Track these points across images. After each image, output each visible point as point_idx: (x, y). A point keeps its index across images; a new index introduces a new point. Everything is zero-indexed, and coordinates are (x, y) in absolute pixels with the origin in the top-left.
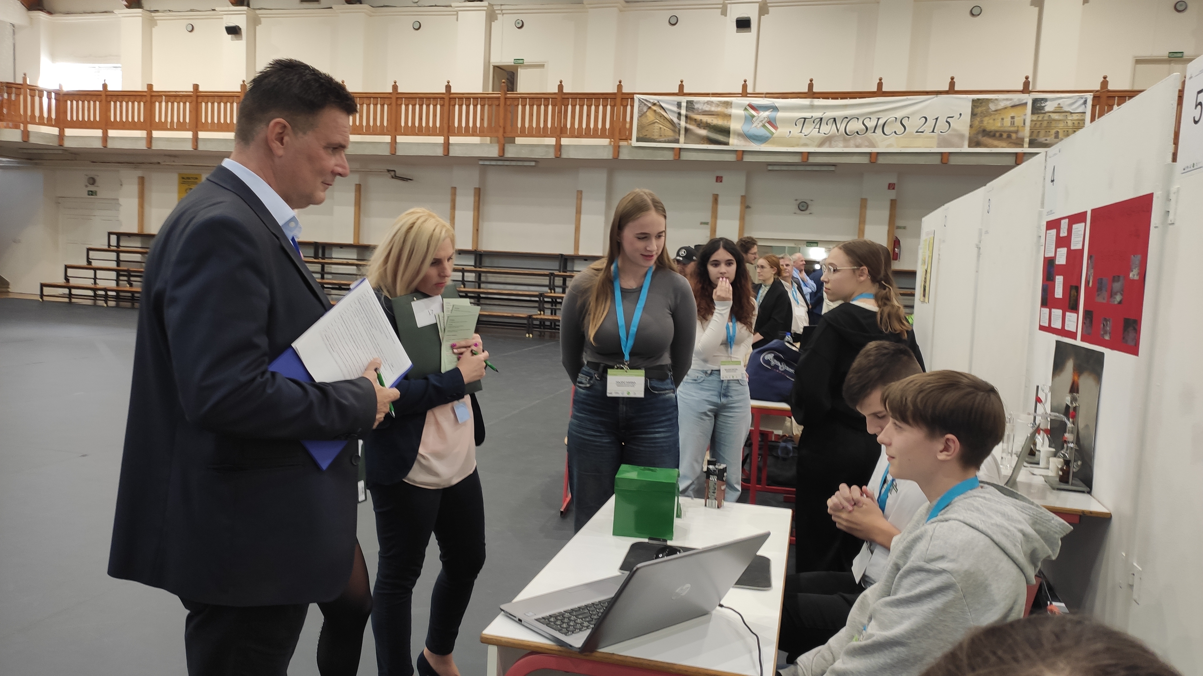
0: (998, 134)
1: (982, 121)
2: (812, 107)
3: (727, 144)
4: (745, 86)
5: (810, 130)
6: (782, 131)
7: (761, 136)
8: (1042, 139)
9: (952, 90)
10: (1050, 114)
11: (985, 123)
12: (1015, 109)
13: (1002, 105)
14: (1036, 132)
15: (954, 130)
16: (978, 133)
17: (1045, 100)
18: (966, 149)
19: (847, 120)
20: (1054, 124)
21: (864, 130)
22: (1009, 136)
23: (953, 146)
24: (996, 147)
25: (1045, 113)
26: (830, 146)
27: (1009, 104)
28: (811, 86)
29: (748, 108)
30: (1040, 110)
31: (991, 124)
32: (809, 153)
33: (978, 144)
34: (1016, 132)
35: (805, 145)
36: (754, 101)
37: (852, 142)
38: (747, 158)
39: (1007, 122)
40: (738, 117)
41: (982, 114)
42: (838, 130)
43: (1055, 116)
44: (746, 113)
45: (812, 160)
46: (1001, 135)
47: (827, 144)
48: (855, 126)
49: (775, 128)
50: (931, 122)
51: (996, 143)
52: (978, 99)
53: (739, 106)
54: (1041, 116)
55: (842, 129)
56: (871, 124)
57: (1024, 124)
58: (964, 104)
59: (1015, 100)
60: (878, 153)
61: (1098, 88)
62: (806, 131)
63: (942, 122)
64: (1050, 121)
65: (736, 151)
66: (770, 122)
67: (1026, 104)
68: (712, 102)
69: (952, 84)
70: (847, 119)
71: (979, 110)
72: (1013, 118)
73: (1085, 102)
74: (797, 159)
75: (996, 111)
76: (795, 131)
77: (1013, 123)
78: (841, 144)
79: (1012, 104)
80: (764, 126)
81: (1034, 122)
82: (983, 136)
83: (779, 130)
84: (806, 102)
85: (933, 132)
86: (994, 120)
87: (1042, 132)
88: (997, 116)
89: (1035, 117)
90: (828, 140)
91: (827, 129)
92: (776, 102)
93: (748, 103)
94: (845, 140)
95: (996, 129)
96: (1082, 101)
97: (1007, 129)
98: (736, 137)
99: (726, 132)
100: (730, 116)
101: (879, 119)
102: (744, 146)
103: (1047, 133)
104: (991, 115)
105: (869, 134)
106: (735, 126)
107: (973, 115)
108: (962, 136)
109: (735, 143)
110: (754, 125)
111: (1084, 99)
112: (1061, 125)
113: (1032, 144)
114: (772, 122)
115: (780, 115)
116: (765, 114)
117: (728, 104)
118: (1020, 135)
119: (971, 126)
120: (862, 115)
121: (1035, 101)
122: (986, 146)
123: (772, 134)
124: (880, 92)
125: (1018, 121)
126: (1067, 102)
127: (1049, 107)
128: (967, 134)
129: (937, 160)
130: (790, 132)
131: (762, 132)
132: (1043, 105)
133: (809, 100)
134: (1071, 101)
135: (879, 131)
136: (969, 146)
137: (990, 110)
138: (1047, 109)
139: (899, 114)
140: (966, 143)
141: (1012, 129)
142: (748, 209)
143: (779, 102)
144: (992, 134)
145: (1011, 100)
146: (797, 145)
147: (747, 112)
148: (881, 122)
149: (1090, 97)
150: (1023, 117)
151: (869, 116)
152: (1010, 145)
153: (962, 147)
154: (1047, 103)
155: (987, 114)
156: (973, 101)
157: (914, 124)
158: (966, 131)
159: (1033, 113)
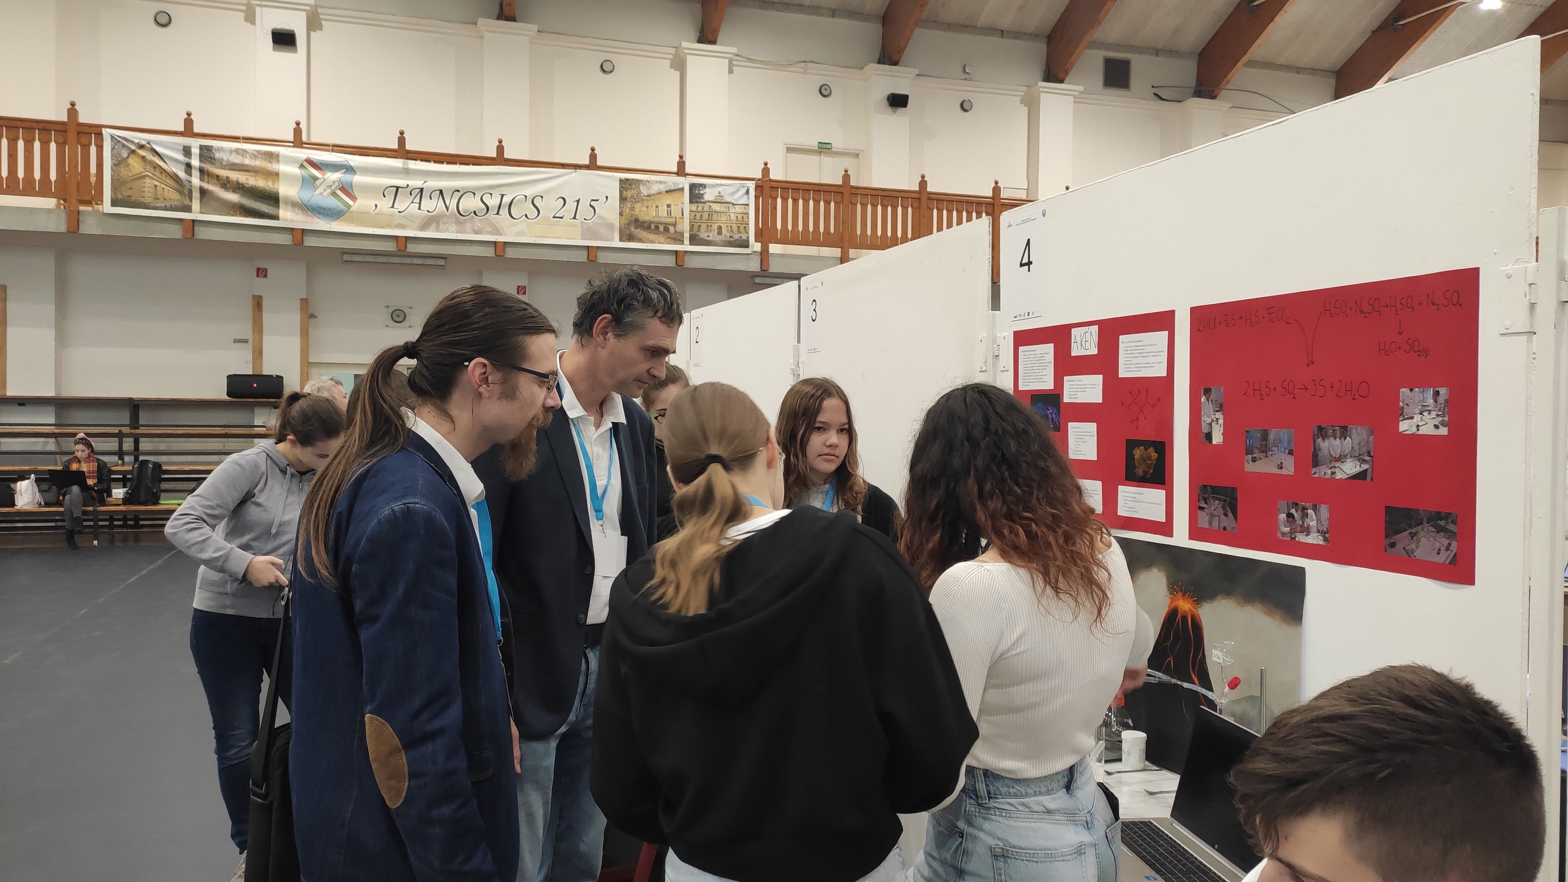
0: (653, 226)
1: (632, 209)
2: (407, 172)
3: (276, 218)
4: (297, 131)
5: (405, 204)
6: (362, 204)
7: (330, 209)
8: (703, 235)
9: (593, 165)
10: (710, 204)
11: (637, 210)
12: (670, 195)
13: (655, 189)
14: (696, 225)
15: (601, 217)
16: (629, 224)
17: (704, 186)
18: (617, 243)
19: (460, 194)
20: (715, 217)
21: (483, 209)
22: (666, 229)
23: (601, 238)
24: (652, 242)
25: (705, 203)
26: (438, 230)
27: (662, 188)
28: (402, 140)
29: (306, 164)
30: (699, 198)
31: (646, 213)
32: (407, 238)
33: (631, 238)
34: (675, 225)
35: (400, 226)
36: (314, 154)
37: (468, 226)
38: (310, 242)
39: (663, 211)
40: (291, 178)
41: (632, 199)
42: (447, 208)
43: (716, 207)
44: (303, 172)
45: (412, 248)
46: (657, 228)
47: (434, 226)
48: (470, 203)
49: (353, 198)
50: (571, 205)
51: (652, 237)
52: (627, 180)
53: (291, 161)
54: (701, 205)
55: (453, 206)
56: (493, 202)
57: (683, 215)
58: (610, 184)
59: (670, 184)
60: (505, 243)
61: (759, 175)
62: (400, 205)
63: (584, 206)
64: (711, 213)
65: (292, 229)
66: (343, 189)
67: (682, 189)
68: (245, 151)
69: (593, 156)
71: (628, 194)
72: (669, 206)
73: (747, 192)
74: (390, 247)
75: (649, 196)
76: (385, 205)
77: (669, 213)
78: (453, 228)
79: (668, 189)
80: (334, 194)
81: (693, 214)
82: (636, 228)
83: (358, 202)
84: (398, 163)
85: (575, 218)
86: (647, 207)
87: (704, 226)
88: (650, 204)
89: (694, 207)
90: (432, 220)
91: (431, 205)
92: (351, 160)
93: (305, 157)
94: (458, 222)
95: (651, 219)
96: (744, 190)
97: (663, 220)
98: (290, 208)
99: (273, 199)
100: (277, 174)
101: (502, 196)
102: (303, 222)
103: (709, 228)
104: (643, 200)
105: (491, 215)
106: (285, 190)
107: (623, 199)
108: (611, 226)
109: (288, 217)
110: (317, 192)
111: (746, 189)
112: (724, 218)
113: (694, 240)
114: (347, 189)
115: (358, 179)
116: (334, 176)
117: (272, 157)
118: (679, 228)
119: (621, 214)
120: (480, 188)
121: (693, 187)
122: (640, 240)
123: (349, 207)
124: (500, 159)
125: (675, 211)
126: (728, 189)
127: (709, 195)
128: (617, 225)
129: (582, 257)
130: (376, 206)
131: (331, 202)
132: (702, 192)
133: (401, 160)
134: (731, 190)
135: (504, 211)
136: (621, 240)
137: (642, 195)
138: (707, 197)
139: (530, 191)
140: (617, 236)
141: (669, 220)
142: (312, 320)
143: (355, 160)
144: (646, 225)
145: (665, 183)
146: (389, 226)
147: (306, 171)
148: (507, 200)
149: (752, 185)
150: (680, 206)
151: (488, 190)
152: (668, 240)
153: (612, 240)
154: (707, 190)
155: (638, 199)
156: (621, 181)
157: (549, 206)
158: (615, 219)
159: (691, 202)
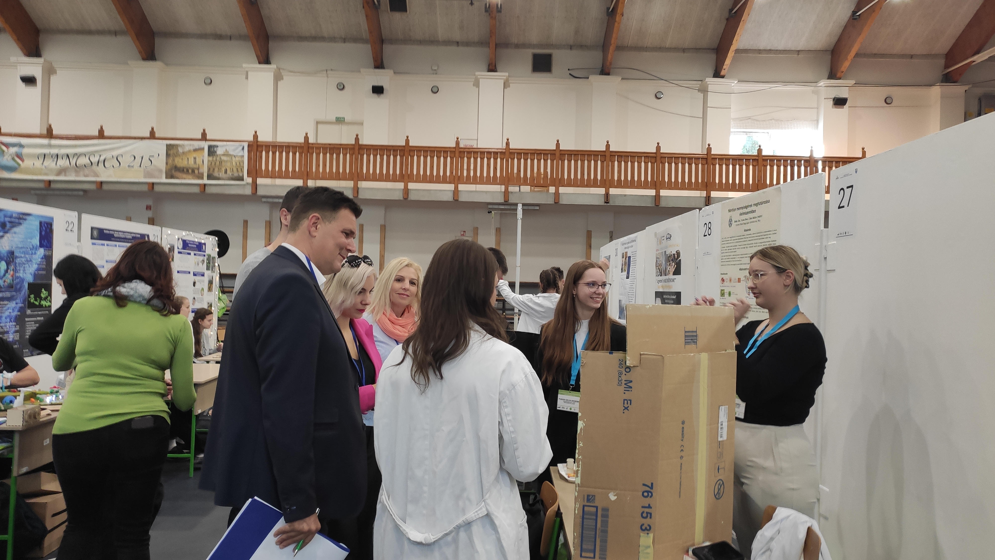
0: (185, 170)
1: (174, 160)
2: (50, 146)
5: (50, 163)
7: (10, 167)
8: (216, 174)
9: (152, 137)
10: (221, 156)
11: (176, 161)
12: (196, 152)
13: (187, 149)
14: (211, 170)
15: (155, 166)
16: (172, 169)
17: (217, 146)
18: (164, 180)
20: (223, 163)
21: (89, 164)
22: (193, 171)
23: (155, 178)
24: (184, 179)
25: (217, 156)
26: (65, 175)
27: (192, 148)
28: (50, 129)
29: (1, 144)
30: (214, 153)
31: (181, 162)
33: (172, 177)
34: (198, 169)
35: (46, 174)
36: (5, 139)
37: (81, 173)
39: (191, 161)
41: (173, 155)
42: (71, 164)
43: (224, 158)
45: (53, 185)
46: (188, 171)
47: (63, 174)
48: (83, 161)
49: (23, 160)
50: (138, 159)
51: (184, 176)
52: (170, 145)
54: (215, 157)
55: (73, 163)
56: (94, 159)
57: (203, 163)
58: (160, 147)
59: (196, 146)
61: (251, 139)
62: (46, 163)
63: (146, 160)
64: (221, 162)
67: (203, 149)
69: (152, 132)
70: (78, 156)
71: (171, 152)
72: (195, 158)
73: (243, 149)
74: (42, 185)
75: (183, 153)
76: (38, 163)
77: (195, 162)
78: (73, 174)
79: (196, 149)
80: (14, 159)
81: (210, 162)
82: (175, 171)
83: (25, 162)
84: (45, 141)
85: (140, 166)
86: (182, 159)
87: (216, 170)
88: (184, 157)
89: (211, 158)
90: (62, 171)
91: (63, 163)
92: (22, 141)
94: (76, 172)
95: (184, 166)
96: (241, 148)
97: (191, 166)
101: (100, 156)
103: (219, 170)
104: (180, 156)
105: (94, 167)
107: (168, 155)
108: (160, 171)
110: (5, 158)
111: (242, 146)
112: (229, 164)
113: (210, 177)
114: (19, 156)
115: (25, 151)
116: (13, 150)
119: (167, 164)
120: (88, 153)
121: (210, 147)
122: (177, 178)
123: (19, 165)
124: (100, 136)
125: (199, 161)
126: (232, 148)
127: (220, 151)
128: (164, 170)
129: (145, 188)
130: (34, 164)
131: (11, 163)
132: (216, 150)
133: (47, 140)
134: (234, 148)
135: (101, 165)
136: (166, 178)
137: (179, 153)
138: (218, 153)
139: (115, 153)
140: (164, 176)
141: (195, 166)
143: (24, 141)
144: (181, 169)
145: (192, 145)
146: (40, 174)
148: (102, 158)
149: (246, 145)
150: (202, 158)
151: (93, 153)
152: (194, 178)
153: (161, 178)
154: (218, 149)
155: (177, 155)
156: (167, 145)
157: (126, 161)
158: (163, 167)
159: (209, 155)
